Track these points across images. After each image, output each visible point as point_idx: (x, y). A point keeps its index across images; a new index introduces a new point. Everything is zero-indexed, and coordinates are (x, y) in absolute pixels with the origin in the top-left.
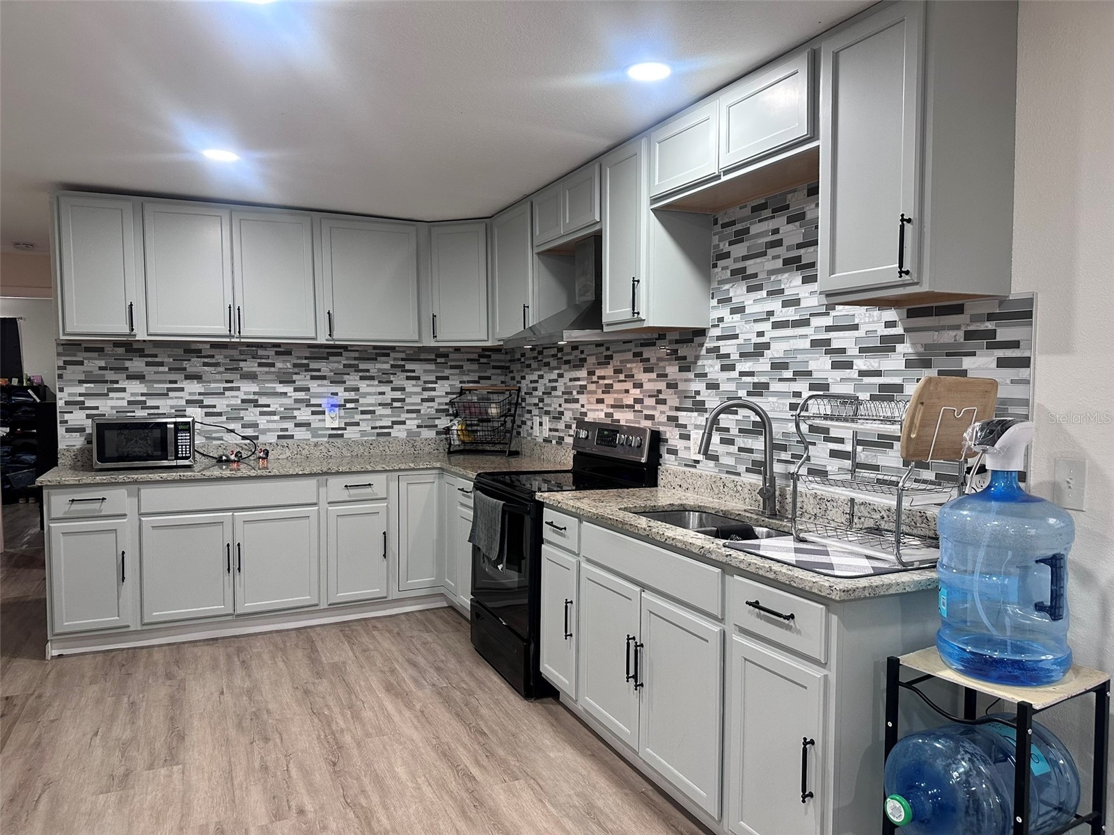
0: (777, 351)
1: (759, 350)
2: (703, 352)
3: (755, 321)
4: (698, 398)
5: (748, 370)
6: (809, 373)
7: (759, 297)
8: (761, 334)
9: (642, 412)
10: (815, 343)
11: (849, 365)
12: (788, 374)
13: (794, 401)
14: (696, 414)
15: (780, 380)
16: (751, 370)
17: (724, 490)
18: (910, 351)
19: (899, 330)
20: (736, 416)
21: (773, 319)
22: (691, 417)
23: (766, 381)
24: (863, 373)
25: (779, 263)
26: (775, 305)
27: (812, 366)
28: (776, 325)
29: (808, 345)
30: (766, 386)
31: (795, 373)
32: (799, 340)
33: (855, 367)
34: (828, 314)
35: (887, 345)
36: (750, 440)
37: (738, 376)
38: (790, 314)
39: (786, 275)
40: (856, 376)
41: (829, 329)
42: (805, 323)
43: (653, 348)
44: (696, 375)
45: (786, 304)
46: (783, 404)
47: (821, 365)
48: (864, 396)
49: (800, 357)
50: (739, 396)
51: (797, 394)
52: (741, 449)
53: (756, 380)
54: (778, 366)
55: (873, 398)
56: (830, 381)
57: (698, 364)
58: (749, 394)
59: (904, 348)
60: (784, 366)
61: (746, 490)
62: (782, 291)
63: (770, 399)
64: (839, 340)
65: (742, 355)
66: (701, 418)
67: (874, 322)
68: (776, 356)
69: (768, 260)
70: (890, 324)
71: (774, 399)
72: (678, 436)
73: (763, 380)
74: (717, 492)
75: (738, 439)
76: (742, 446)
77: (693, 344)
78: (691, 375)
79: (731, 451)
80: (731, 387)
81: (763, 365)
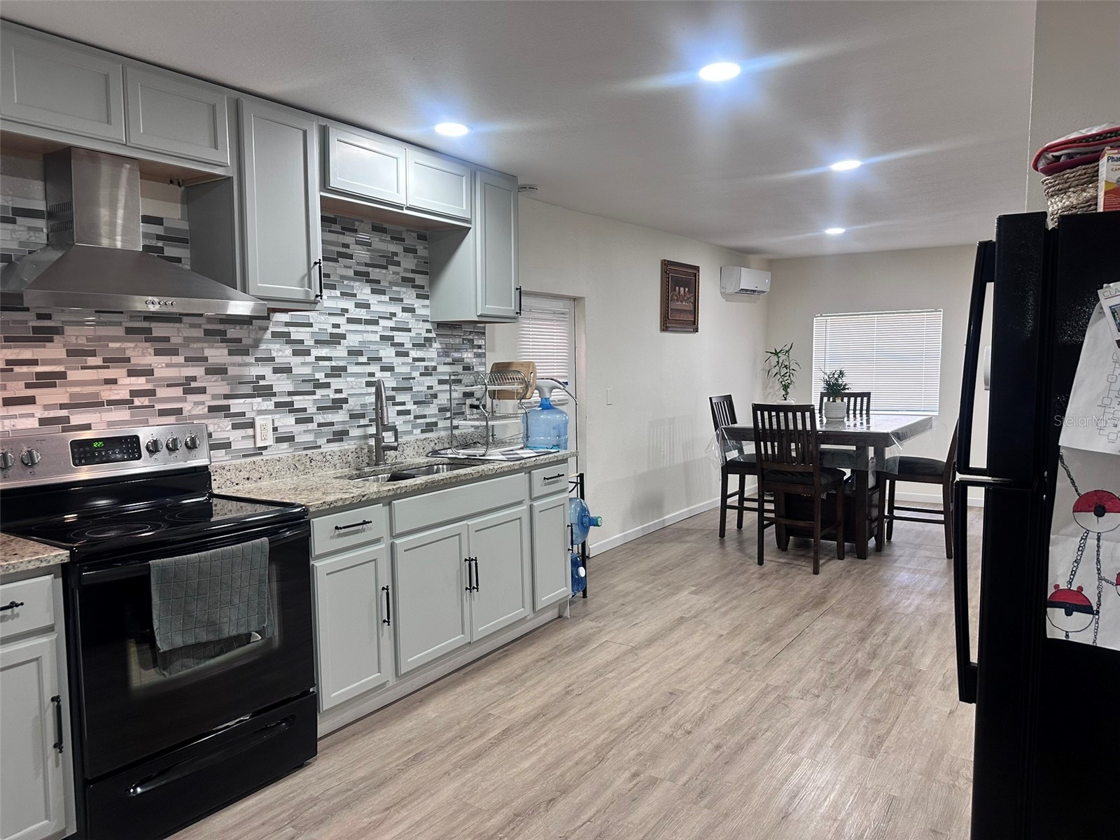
0: (353, 340)
1: (336, 339)
2: (268, 335)
3: (329, 314)
4: (262, 383)
5: (325, 355)
6: (380, 359)
7: (333, 295)
8: (336, 326)
9: (153, 406)
10: (383, 338)
11: (406, 354)
12: (363, 359)
13: (368, 379)
14: (260, 399)
15: (357, 364)
16: (328, 355)
17: (311, 464)
18: (440, 347)
19: (433, 335)
20: (314, 396)
21: (347, 315)
22: (252, 404)
23: (344, 365)
24: (415, 360)
25: (351, 273)
26: (349, 304)
27: (382, 354)
28: (350, 321)
29: (378, 339)
30: (344, 369)
31: (369, 359)
32: (371, 335)
33: (410, 356)
34: (391, 319)
35: (426, 343)
36: (330, 415)
37: (314, 360)
38: (362, 314)
39: (358, 283)
40: (411, 361)
41: (392, 329)
42: (375, 322)
43: (177, 325)
44: (257, 360)
45: (358, 305)
46: (360, 382)
47: (387, 353)
48: (416, 374)
49: (373, 347)
50: (316, 377)
51: (371, 375)
52: (320, 425)
53: (334, 364)
54: (354, 353)
55: (422, 375)
56: (395, 364)
57: (261, 348)
58: (327, 376)
59: (436, 345)
60: (360, 353)
61: (337, 457)
62: (355, 295)
63: (348, 379)
64: (399, 337)
65: (317, 342)
66: (268, 403)
67: (420, 328)
68: (352, 345)
69: (340, 267)
70: (428, 331)
71: (353, 379)
72: (230, 427)
73: (341, 364)
74: (302, 468)
75: (317, 416)
76: (322, 421)
77: (251, 327)
78: (251, 359)
79: (310, 428)
80: (307, 370)
81: (340, 352)
